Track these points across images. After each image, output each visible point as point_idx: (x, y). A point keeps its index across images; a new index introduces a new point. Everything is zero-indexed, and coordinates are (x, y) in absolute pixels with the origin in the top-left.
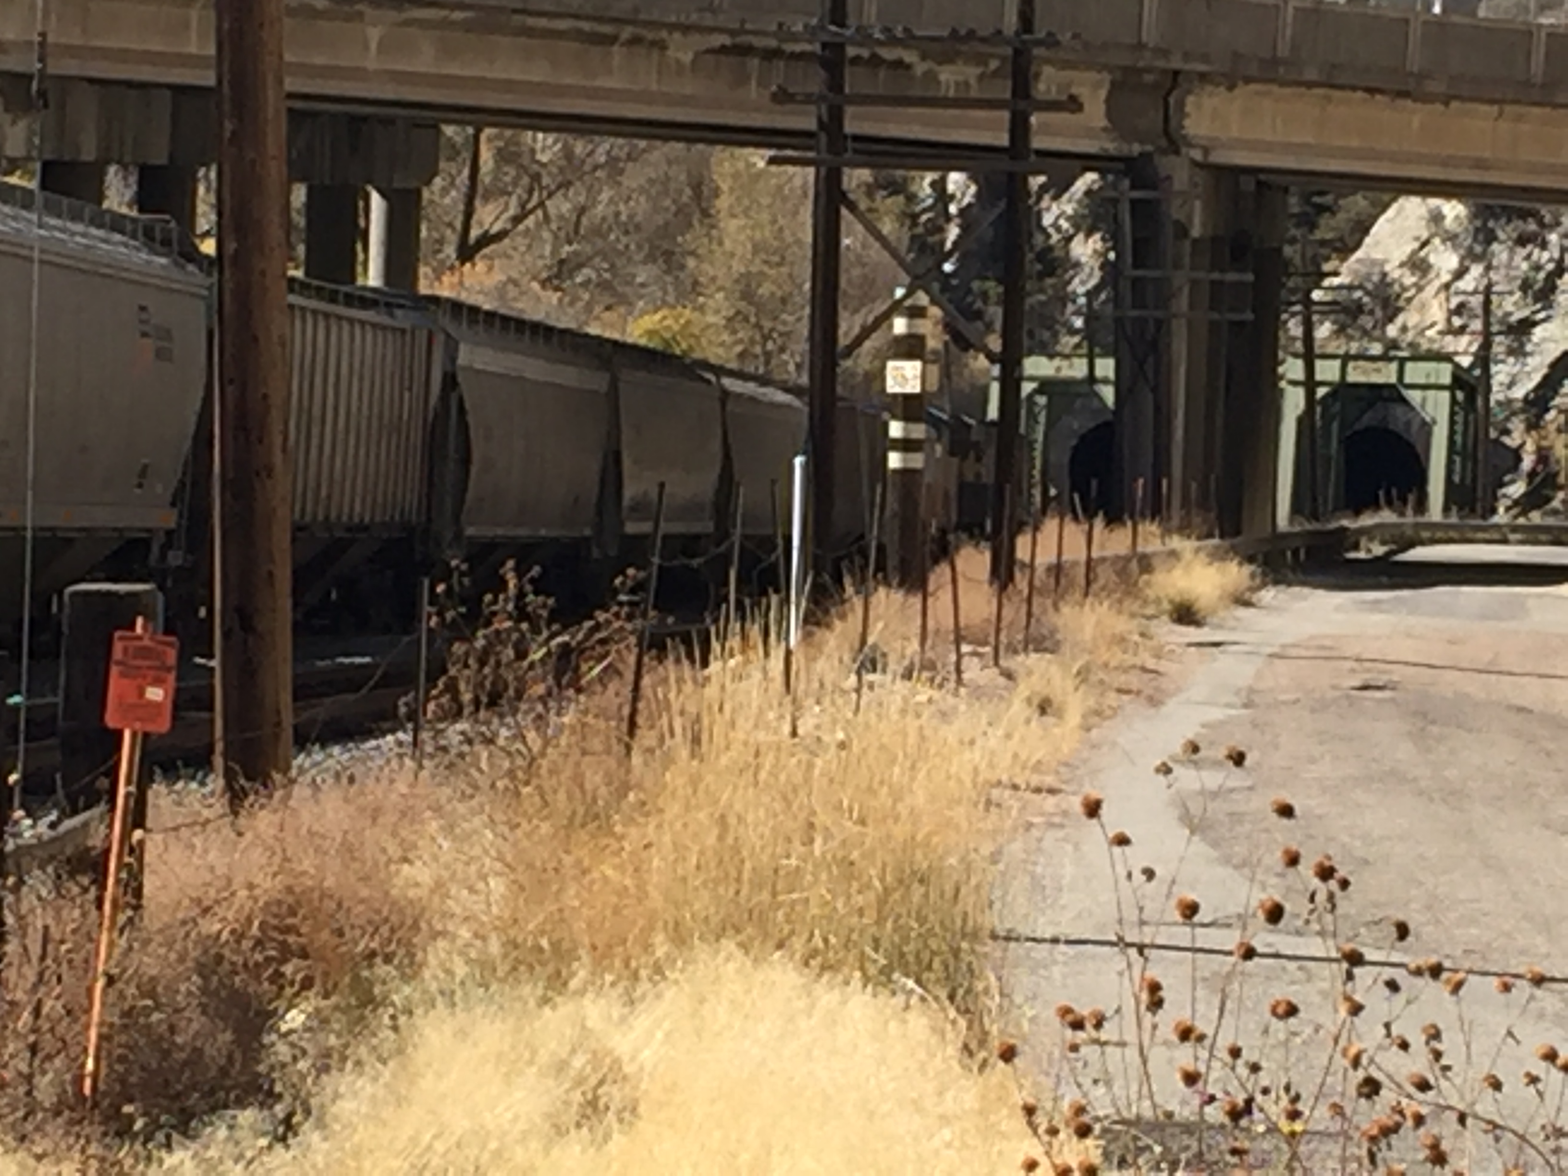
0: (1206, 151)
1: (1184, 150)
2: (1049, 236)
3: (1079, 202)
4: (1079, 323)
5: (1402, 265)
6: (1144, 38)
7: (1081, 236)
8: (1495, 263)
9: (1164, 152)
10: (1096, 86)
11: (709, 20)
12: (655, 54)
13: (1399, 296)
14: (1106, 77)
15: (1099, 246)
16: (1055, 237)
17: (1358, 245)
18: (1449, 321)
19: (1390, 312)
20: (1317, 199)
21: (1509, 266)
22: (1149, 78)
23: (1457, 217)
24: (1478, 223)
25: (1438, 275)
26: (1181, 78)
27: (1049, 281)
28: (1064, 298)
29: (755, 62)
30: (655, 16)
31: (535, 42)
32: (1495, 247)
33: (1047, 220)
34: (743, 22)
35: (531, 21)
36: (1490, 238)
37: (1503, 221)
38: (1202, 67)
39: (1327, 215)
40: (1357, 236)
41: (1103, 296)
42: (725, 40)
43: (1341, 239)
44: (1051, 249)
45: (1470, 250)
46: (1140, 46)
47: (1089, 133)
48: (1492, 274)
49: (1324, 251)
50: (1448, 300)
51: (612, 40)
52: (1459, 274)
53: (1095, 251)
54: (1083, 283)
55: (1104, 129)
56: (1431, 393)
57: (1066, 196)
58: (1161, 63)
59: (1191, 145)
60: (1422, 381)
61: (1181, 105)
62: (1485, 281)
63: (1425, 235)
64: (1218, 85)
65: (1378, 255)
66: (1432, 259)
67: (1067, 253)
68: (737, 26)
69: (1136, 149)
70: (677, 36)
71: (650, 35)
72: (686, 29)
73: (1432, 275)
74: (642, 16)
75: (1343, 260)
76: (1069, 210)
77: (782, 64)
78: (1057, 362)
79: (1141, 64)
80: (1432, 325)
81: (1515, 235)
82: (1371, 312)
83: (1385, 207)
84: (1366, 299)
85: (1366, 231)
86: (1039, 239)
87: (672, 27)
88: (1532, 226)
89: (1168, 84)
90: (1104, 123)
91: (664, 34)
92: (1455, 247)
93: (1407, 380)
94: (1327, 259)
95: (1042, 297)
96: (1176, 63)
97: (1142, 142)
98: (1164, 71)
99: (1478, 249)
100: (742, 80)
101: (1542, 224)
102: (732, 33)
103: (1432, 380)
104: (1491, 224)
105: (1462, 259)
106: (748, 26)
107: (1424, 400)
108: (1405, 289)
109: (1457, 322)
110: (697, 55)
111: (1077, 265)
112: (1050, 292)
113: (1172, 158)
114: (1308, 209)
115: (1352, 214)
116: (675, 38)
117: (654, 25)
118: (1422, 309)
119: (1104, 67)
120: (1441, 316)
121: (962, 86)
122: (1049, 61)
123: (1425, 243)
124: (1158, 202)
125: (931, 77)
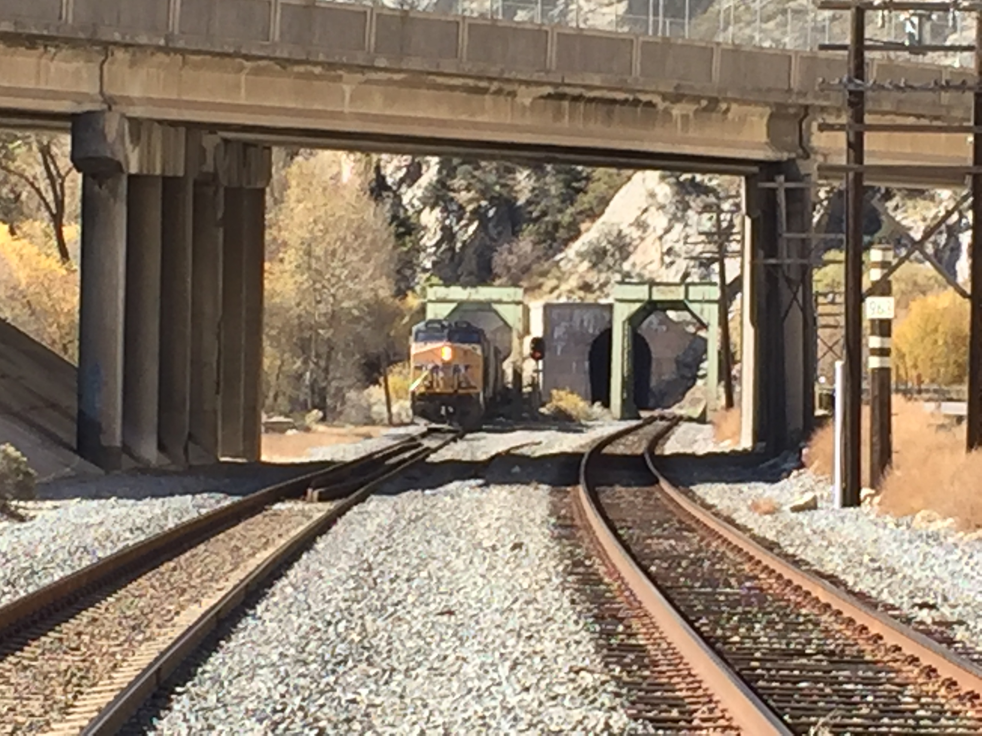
0: (825, 156)
1: (812, 156)
2: (406, 210)
3: (426, 189)
4: (429, 265)
5: (631, 225)
6: (792, 85)
7: (427, 209)
8: (690, 222)
9: (802, 157)
10: (761, 116)
11: (543, 78)
12: (509, 98)
13: (630, 244)
14: (768, 111)
15: (439, 215)
16: (411, 211)
17: (602, 212)
18: (662, 259)
19: (625, 254)
20: (575, 184)
21: (699, 223)
22: (792, 111)
23: (666, 195)
24: (678, 198)
25: (655, 230)
26: (810, 111)
27: (408, 238)
28: (418, 249)
29: (567, 104)
30: (513, 75)
31: (441, 93)
32: (690, 213)
33: (405, 200)
34: (563, 79)
35: (440, 80)
36: (687, 207)
37: (694, 196)
38: (825, 103)
39: (581, 194)
40: (601, 207)
41: (444, 246)
42: (549, 90)
43: (591, 209)
44: (409, 218)
45: (674, 215)
46: (789, 91)
47: (756, 146)
48: (688, 229)
49: (579, 217)
50: (661, 246)
51: (484, 91)
52: (667, 231)
53: (437, 219)
54: (430, 239)
55: (767, 143)
56: (706, 306)
57: (416, 185)
58: (802, 101)
59: (816, 153)
60: (700, 298)
61: (809, 126)
62: (683, 234)
63: (644, 207)
64: (830, 114)
65: (615, 220)
66: (649, 221)
67: (419, 220)
68: (559, 81)
69: (785, 156)
70: (523, 88)
71: (508, 87)
72: (528, 83)
73: (650, 230)
74: (506, 76)
75: (593, 221)
76: (419, 193)
77: (582, 105)
78: (469, 290)
79: (790, 101)
80: (651, 263)
81: (701, 205)
82: (613, 255)
83: (617, 189)
84: (609, 247)
85: (607, 204)
86: (402, 211)
87: (520, 82)
88: (712, 199)
89: (802, 114)
90: (764, 138)
91: (515, 87)
92: (665, 213)
93: (691, 297)
94: (583, 221)
95: (405, 249)
96: (809, 101)
97: (789, 151)
98: (801, 106)
99: (679, 214)
100: (558, 114)
101: (718, 198)
102: (555, 85)
103: (707, 298)
104: (687, 198)
105: (670, 220)
106: (567, 81)
107: (702, 311)
108: (632, 240)
109: (667, 259)
110: (535, 99)
111: (425, 228)
112: (410, 245)
113: (808, 162)
114: (571, 192)
115: (597, 193)
116: (522, 89)
117: (508, 81)
118: (644, 252)
119: (767, 104)
120: (657, 256)
121: (685, 117)
122: (735, 100)
123: (645, 210)
124: (802, 190)
125: (667, 112)
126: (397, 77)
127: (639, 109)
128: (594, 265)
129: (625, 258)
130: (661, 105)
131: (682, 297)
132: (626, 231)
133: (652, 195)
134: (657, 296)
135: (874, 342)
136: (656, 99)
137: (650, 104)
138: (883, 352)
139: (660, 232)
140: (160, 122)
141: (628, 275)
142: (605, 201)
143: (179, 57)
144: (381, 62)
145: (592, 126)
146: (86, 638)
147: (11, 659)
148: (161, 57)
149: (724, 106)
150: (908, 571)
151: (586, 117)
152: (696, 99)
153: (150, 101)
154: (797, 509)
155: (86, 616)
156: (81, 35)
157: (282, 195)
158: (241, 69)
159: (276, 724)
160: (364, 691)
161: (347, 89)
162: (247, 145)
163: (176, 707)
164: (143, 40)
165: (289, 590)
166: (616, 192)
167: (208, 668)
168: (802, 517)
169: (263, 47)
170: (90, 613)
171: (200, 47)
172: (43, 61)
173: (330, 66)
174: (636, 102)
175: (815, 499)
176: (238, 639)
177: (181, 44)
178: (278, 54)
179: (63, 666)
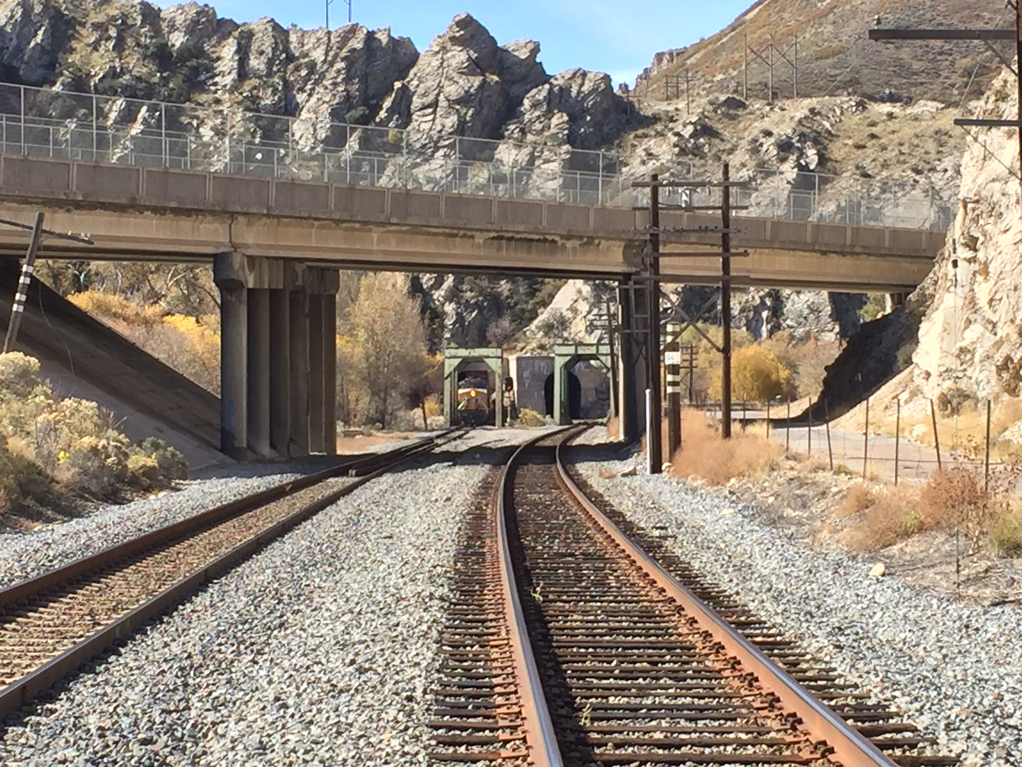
2: (436, 303)
3: (447, 290)
4: (449, 336)
5: (568, 310)
7: (448, 303)
10: (619, 247)
11: (490, 227)
12: (470, 239)
13: (567, 321)
14: (623, 244)
15: (455, 306)
16: (438, 304)
17: (551, 302)
18: (587, 330)
20: (534, 287)
22: (637, 243)
24: (595, 293)
25: (581, 312)
26: (648, 243)
27: (437, 320)
29: (504, 242)
30: (472, 226)
34: (502, 228)
35: (428, 229)
36: (600, 299)
39: (538, 292)
40: (550, 299)
41: (458, 325)
42: (492, 234)
43: (544, 300)
44: (437, 308)
45: (593, 303)
46: (636, 231)
47: (617, 265)
49: (537, 306)
50: (586, 321)
51: (456, 236)
53: (453, 308)
54: (449, 321)
55: (623, 263)
57: (441, 288)
58: (642, 238)
60: (605, 352)
63: (575, 299)
65: (558, 307)
66: (579, 307)
67: (443, 309)
68: (500, 229)
69: (634, 270)
71: (469, 233)
72: (481, 230)
73: (579, 312)
74: (468, 226)
75: (545, 308)
76: (443, 293)
77: (513, 243)
78: (470, 350)
79: (636, 238)
80: (580, 332)
82: (557, 328)
84: (555, 323)
86: (432, 305)
87: (477, 230)
89: (644, 245)
90: (621, 260)
91: (474, 233)
92: (588, 302)
93: (600, 352)
94: (540, 308)
95: (435, 327)
97: (636, 267)
98: (642, 241)
99: (596, 303)
100: (499, 249)
102: (497, 231)
103: (609, 352)
104: (600, 293)
105: (591, 306)
106: (504, 229)
107: (606, 359)
108: (569, 319)
109: (590, 330)
110: (486, 240)
111: (447, 314)
112: (438, 324)
114: (532, 291)
115: (548, 291)
116: (478, 234)
117: (471, 230)
118: (576, 325)
119: (622, 240)
120: (583, 328)
121: (574, 249)
122: (604, 238)
123: (576, 301)
124: (644, 290)
125: (564, 246)
126: (404, 228)
127: (547, 245)
128: (546, 334)
129: (565, 329)
130: (560, 242)
131: (594, 352)
132: (565, 313)
133: (580, 292)
134: (580, 352)
135: (670, 378)
136: (557, 238)
137: (553, 241)
138: (674, 384)
139: (584, 313)
140: (267, 258)
141: (566, 339)
142: (552, 296)
143: (276, 220)
144: (394, 220)
145: (519, 255)
146: (181, 556)
147: (133, 567)
148: (265, 220)
149: (597, 241)
150: (670, 509)
151: (515, 250)
152: (581, 238)
153: (259, 246)
154: (624, 475)
155: (186, 543)
156: (217, 208)
157: (357, 297)
158: (312, 226)
159: (256, 598)
160: (317, 580)
161: (375, 237)
162: (323, 269)
163: (211, 590)
164: (254, 210)
165: (309, 527)
166: (559, 289)
167: (239, 569)
168: (626, 480)
169: (324, 213)
170: (191, 541)
171: (288, 214)
172: (197, 224)
173: (365, 223)
174: (545, 240)
175: (635, 469)
176: (264, 554)
177: (277, 212)
178: (333, 217)
179: (161, 570)
